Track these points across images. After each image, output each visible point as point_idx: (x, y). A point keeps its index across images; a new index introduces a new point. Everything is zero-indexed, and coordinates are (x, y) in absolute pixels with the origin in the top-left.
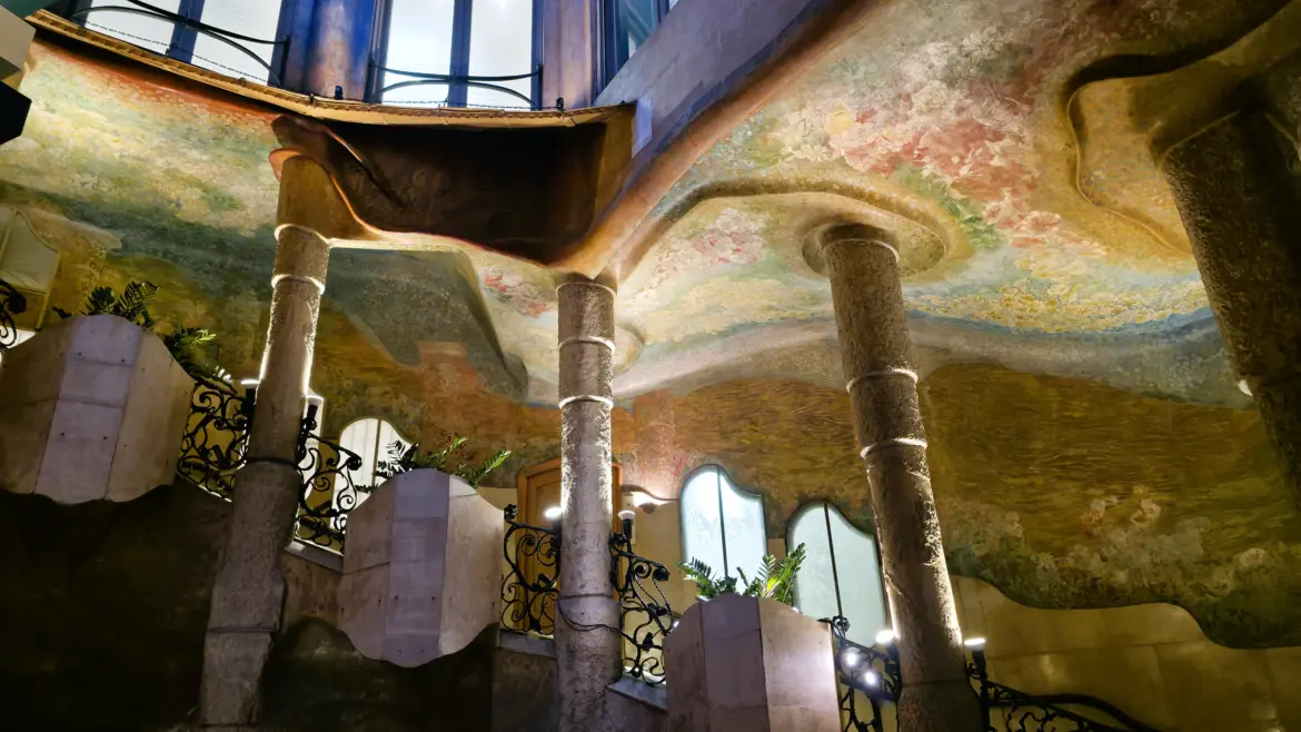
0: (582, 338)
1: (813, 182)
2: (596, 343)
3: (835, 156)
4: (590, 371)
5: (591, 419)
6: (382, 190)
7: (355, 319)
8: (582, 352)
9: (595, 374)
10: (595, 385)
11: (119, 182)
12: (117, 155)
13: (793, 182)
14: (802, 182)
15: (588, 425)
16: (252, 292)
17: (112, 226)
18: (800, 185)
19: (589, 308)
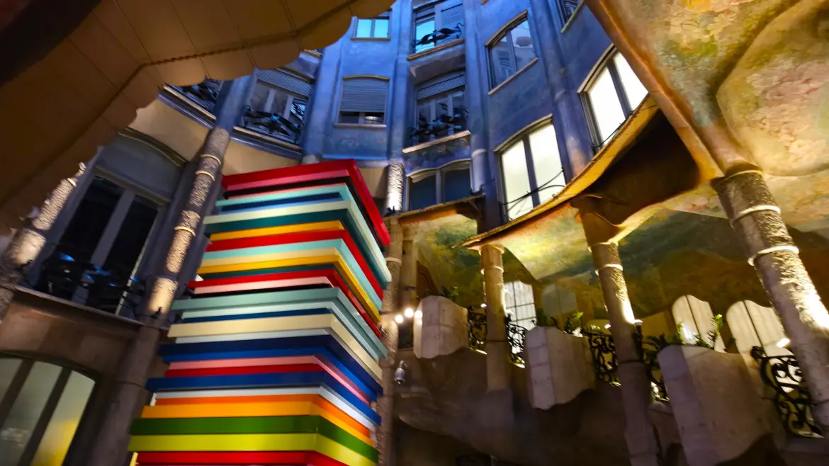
0: (737, 217)
1: (754, 26)
2: (750, 214)
3: (736, 9)
4: (752, 235)
5: (769, 267)
6: (618, 204)
7: (702, 251)
8: (741, 226)
9: (757, 236)
10: (761, 243)
11: (566, 257)
12: (553, 250)
13: (743, 40)
14: (749, 34)
15: (769, 273)
16: (651, 265)
17: (584, 271)
18: (750, 36)
19: (732, 194)
